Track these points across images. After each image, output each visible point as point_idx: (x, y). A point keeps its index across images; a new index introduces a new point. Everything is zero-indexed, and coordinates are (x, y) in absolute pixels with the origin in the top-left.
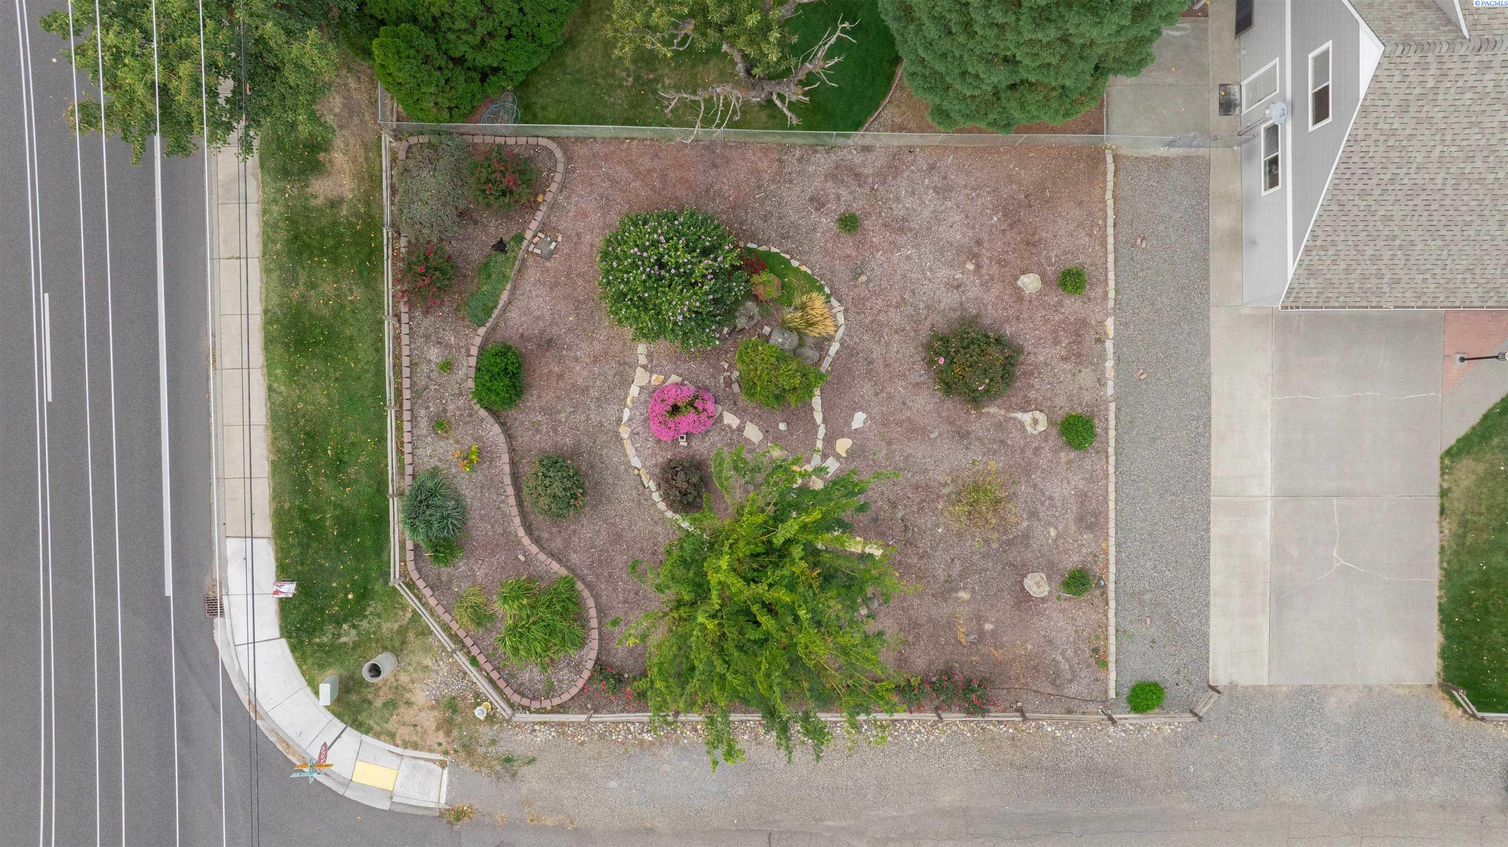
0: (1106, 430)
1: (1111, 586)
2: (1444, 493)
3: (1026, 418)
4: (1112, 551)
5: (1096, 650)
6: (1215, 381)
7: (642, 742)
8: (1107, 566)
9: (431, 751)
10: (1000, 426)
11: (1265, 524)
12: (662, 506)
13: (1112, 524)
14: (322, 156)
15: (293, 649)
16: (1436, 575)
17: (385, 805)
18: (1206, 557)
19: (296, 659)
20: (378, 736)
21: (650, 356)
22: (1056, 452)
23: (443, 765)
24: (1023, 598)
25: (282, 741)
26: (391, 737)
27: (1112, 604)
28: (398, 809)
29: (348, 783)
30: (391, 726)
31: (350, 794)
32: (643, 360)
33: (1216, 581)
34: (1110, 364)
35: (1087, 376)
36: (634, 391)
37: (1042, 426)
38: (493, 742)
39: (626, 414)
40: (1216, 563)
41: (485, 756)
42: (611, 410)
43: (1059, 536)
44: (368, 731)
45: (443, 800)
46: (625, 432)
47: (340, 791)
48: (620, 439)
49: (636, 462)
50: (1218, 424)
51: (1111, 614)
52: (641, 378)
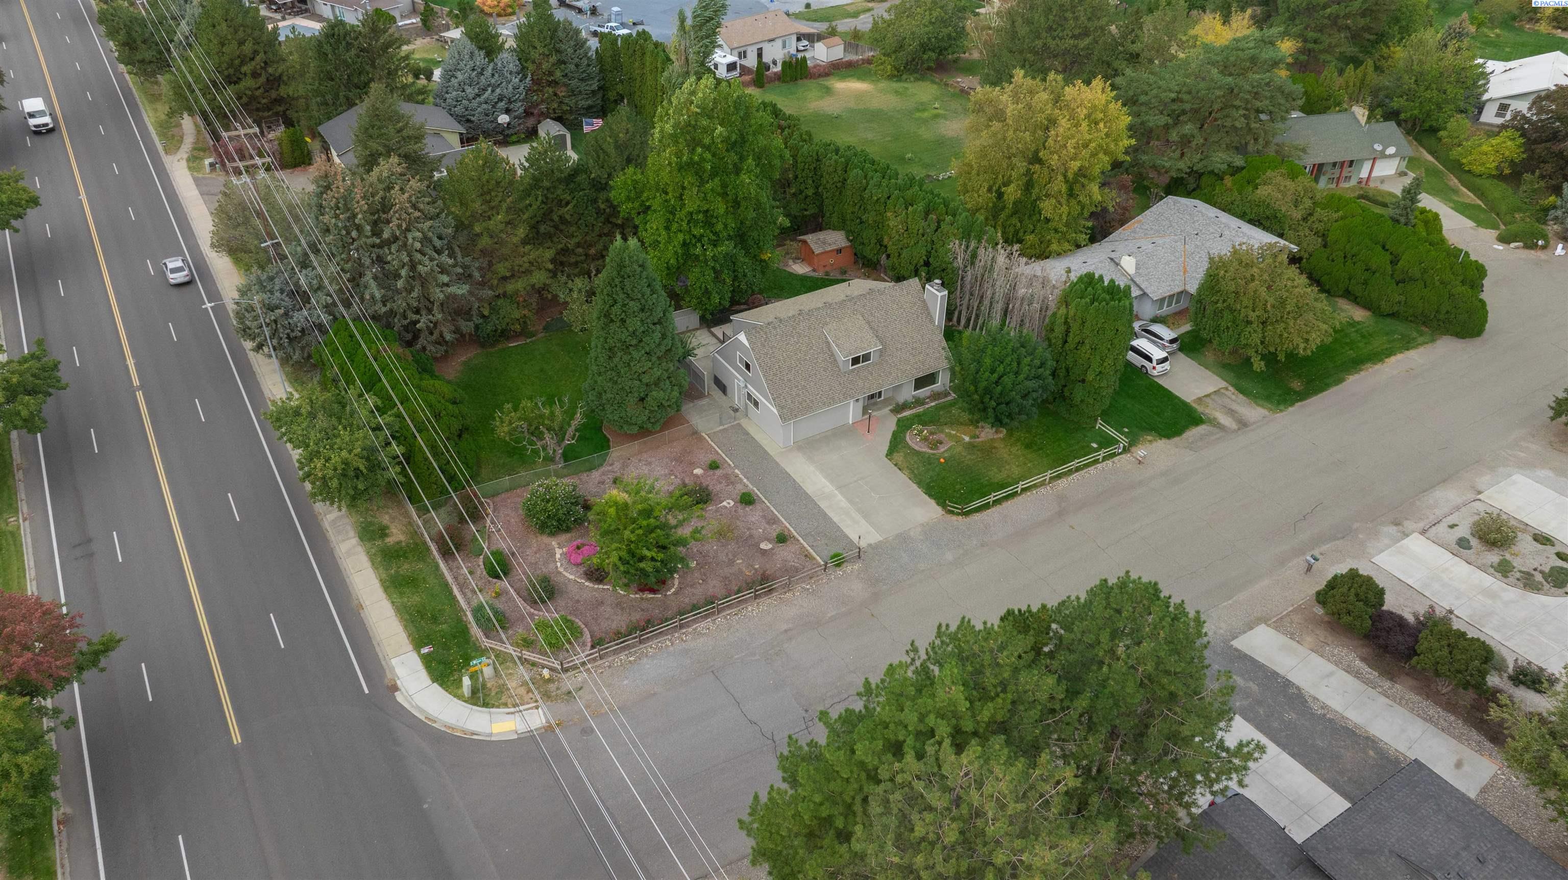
0: (758, 496)
1: (796, 534)
2: (896, 465)
3: (725, 503)
4: (787, 525)
5: (806, 556)
6: (788, 470)
7: (630, 662)
8: (789, 530)
9: (528, 703)
10: (716, 511)
11: (840, 497)
12: (591, 585)
13: (781, 518)
14: (387, 531)
15: (441, 685)
16: (915, 486)
17: (516, 737)
18: (826, 514)
19: (444, 688)
20: (498, 707)
21: (559, 544)
22: (744, 509)
23: (537, 708)
24: (764, 552)
25: (449, 727)
26: (506, 705)
27: (800, 539)
28: (522, 736)
29: (491, 735)
30: (503, 700)
31: (493, 739)
32: (556, 546)
33: (835, 519)
34: (745, 480)
35: (739, 487)
36: (558, 556)
37: (732, 503)
38: (558, 689)
39: (559, 564)
40: (831, 514)
41: (557, 695)
42: (552, 566)
43: (764, 531)
44: (493, 706)
45: (544, 721)
46: (561, 570)
47: (488, 739)
48: (561, 573)
49: (572, 577)
50: (798, 480)
51: (802, 541)
52: (558, 553)
